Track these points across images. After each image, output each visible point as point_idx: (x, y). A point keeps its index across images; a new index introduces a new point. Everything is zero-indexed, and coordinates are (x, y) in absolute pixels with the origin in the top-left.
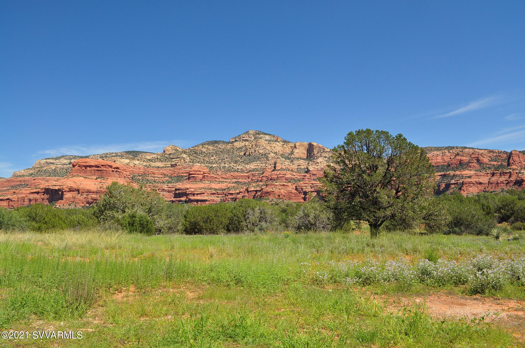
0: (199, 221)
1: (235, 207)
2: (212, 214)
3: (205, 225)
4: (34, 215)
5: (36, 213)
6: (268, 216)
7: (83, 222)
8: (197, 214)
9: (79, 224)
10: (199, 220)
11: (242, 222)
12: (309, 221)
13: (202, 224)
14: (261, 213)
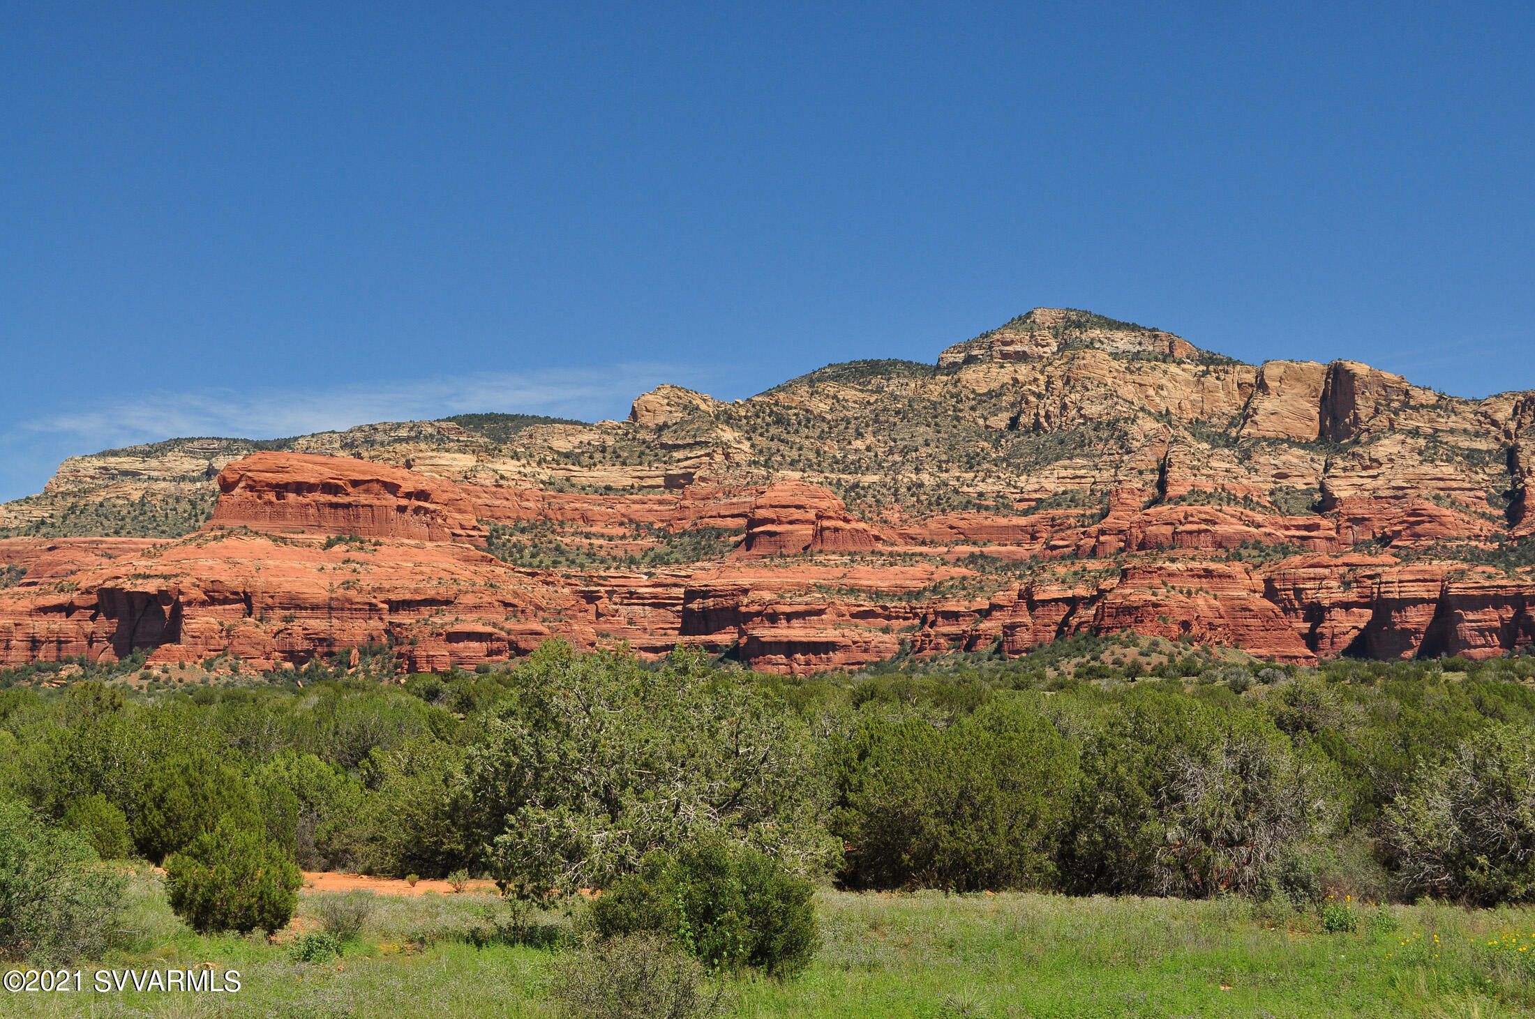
0: (918, 813)
1: (1101, 740)
2: (981, 775)
3: (952, 833)
4: (95, 758)
5: (104, 750)
6: (1280, 790)
7: (321, 789)
9: (304, 798)
10: (918, 805)
11: (1143, 817)
12: (1516, 825)
13: (931, 825)
14: (1243, 770)
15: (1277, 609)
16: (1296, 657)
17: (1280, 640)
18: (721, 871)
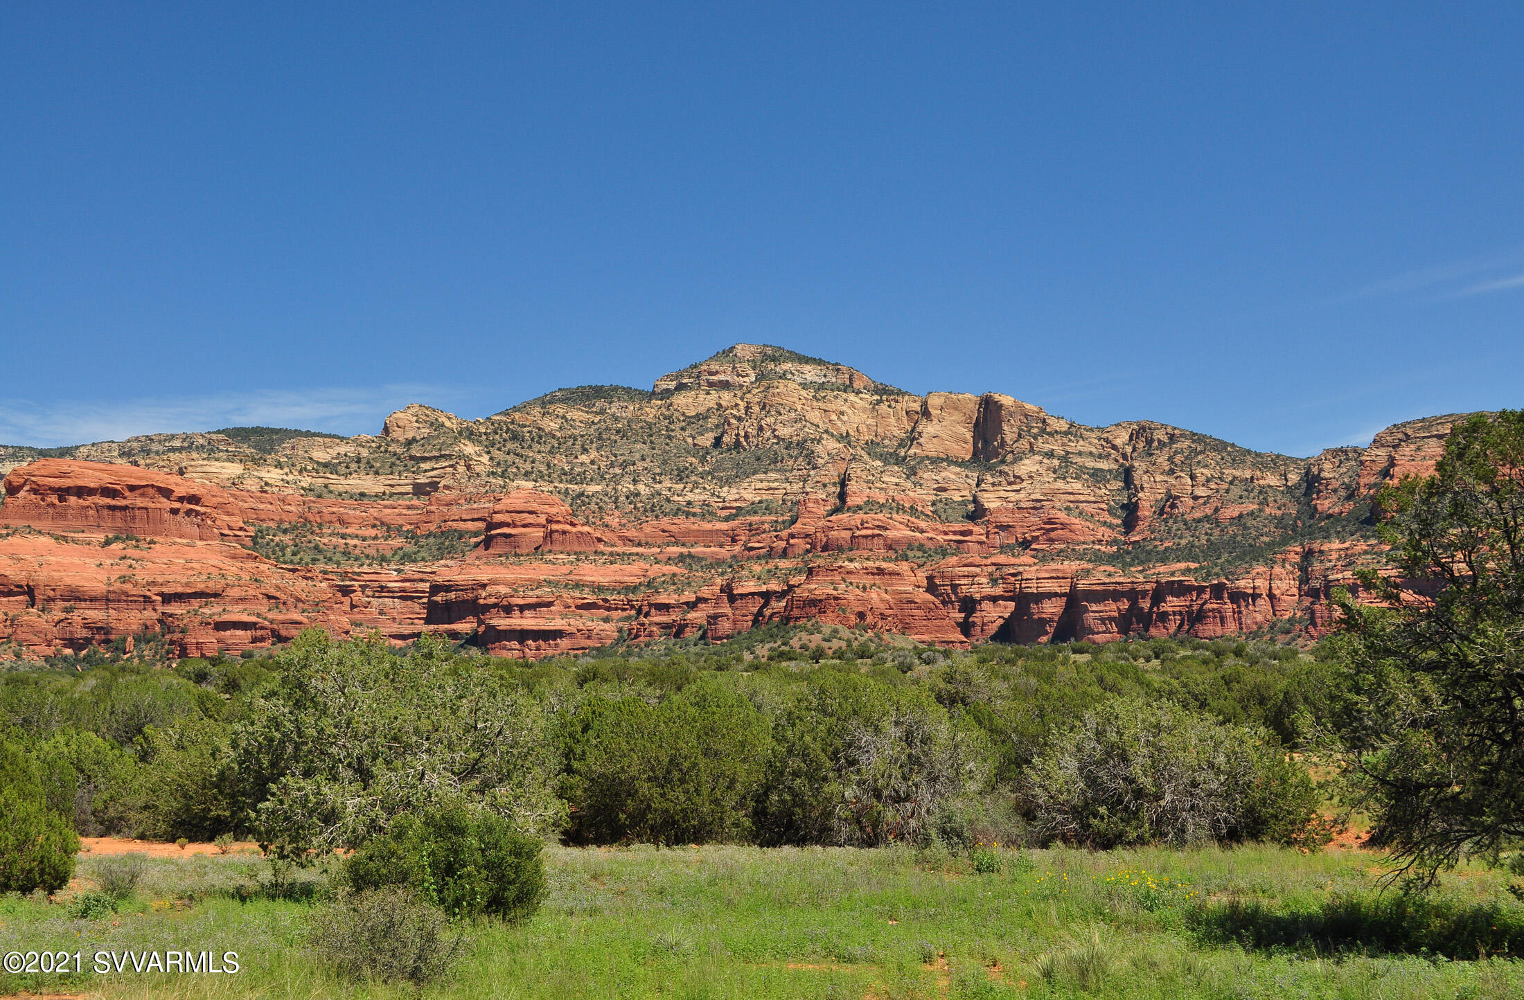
0: (633, 778)
1: (790, 714)
2: (688, 744)
3: (663, 795)
6: (939, 754)
7: (98, 763)
8: (624, 746)
10: (633, 771)
11: (825, 779)
12: (1130, 780)
13: (644, 788)
14: (908, 738)
15: (937, 602)
16: (952, 642)
17: (940, 629)
18: (461, 831)
